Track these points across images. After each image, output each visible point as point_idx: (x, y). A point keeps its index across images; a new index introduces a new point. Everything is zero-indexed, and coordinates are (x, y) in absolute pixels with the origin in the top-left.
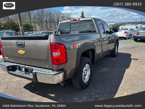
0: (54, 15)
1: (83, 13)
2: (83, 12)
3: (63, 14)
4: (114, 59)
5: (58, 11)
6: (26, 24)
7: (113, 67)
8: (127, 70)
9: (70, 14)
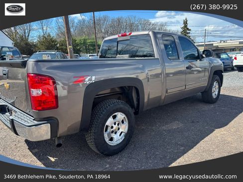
0: (138, 26)
1: (185, 23)
2: (186, 19)
3: (153, 25)
4: (206, 107)
5: (145, 19)
6: (92, 42)
7: (193, 122)
8: (217, 131)
9: (166, 24)
